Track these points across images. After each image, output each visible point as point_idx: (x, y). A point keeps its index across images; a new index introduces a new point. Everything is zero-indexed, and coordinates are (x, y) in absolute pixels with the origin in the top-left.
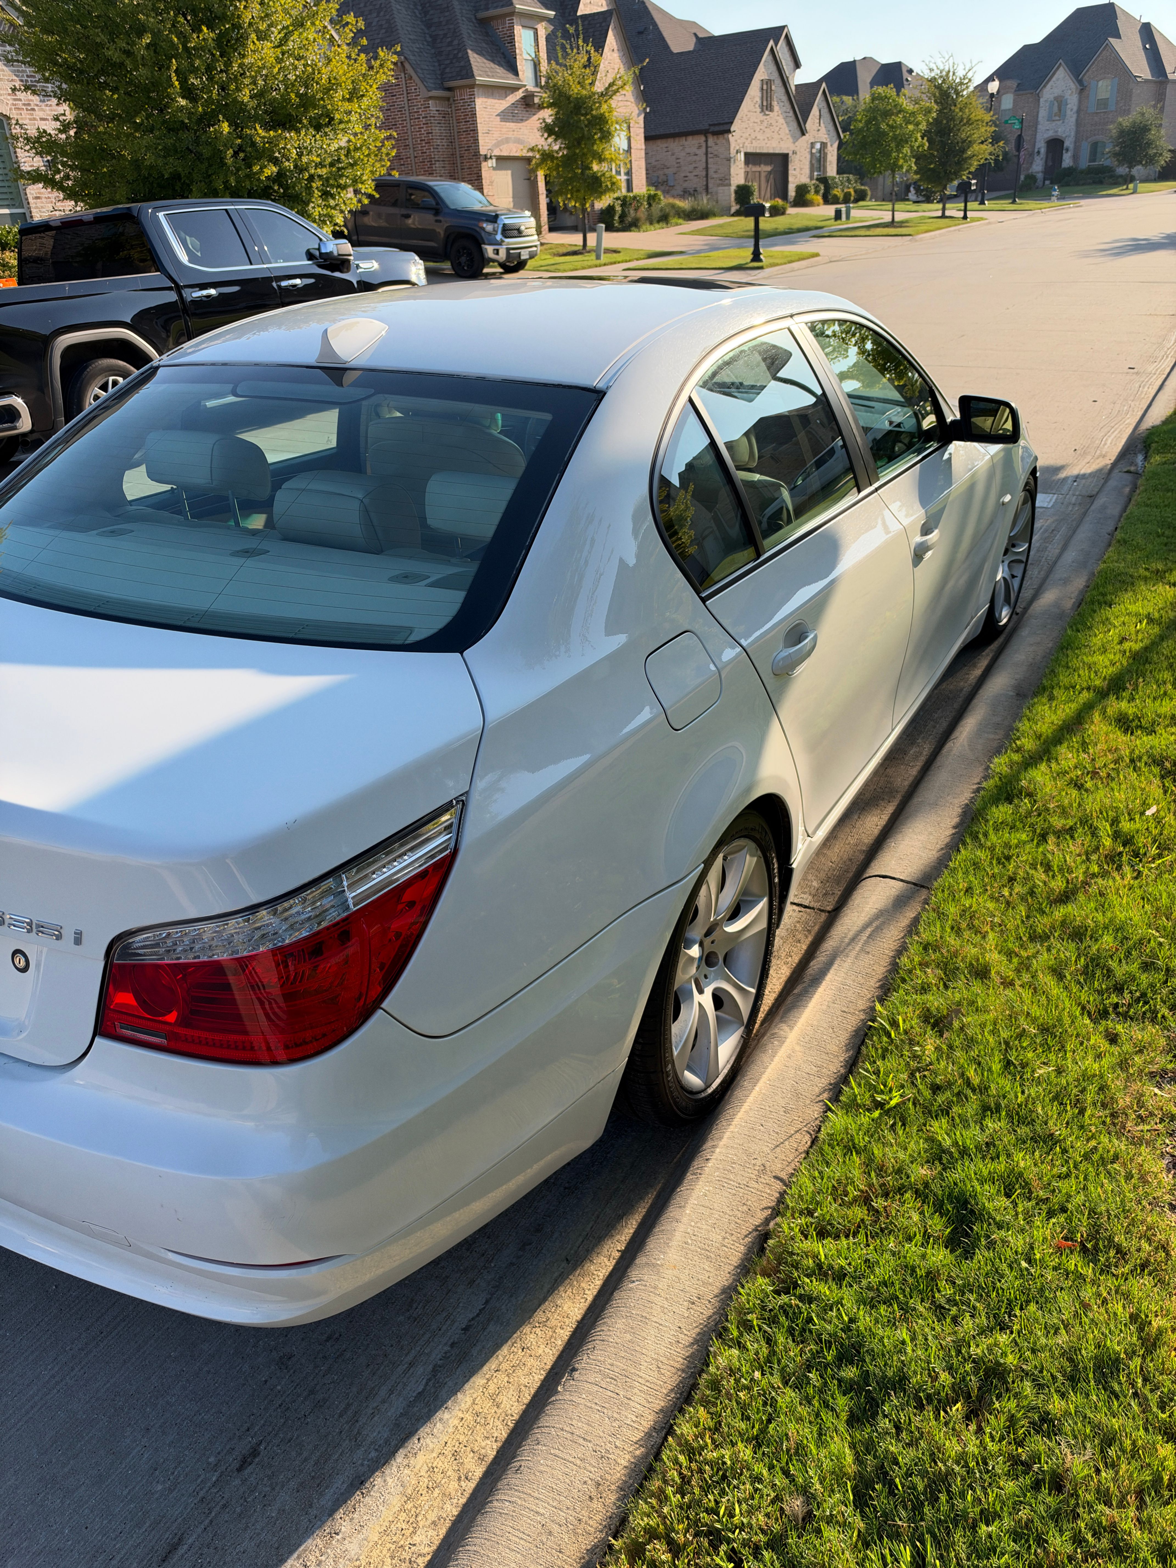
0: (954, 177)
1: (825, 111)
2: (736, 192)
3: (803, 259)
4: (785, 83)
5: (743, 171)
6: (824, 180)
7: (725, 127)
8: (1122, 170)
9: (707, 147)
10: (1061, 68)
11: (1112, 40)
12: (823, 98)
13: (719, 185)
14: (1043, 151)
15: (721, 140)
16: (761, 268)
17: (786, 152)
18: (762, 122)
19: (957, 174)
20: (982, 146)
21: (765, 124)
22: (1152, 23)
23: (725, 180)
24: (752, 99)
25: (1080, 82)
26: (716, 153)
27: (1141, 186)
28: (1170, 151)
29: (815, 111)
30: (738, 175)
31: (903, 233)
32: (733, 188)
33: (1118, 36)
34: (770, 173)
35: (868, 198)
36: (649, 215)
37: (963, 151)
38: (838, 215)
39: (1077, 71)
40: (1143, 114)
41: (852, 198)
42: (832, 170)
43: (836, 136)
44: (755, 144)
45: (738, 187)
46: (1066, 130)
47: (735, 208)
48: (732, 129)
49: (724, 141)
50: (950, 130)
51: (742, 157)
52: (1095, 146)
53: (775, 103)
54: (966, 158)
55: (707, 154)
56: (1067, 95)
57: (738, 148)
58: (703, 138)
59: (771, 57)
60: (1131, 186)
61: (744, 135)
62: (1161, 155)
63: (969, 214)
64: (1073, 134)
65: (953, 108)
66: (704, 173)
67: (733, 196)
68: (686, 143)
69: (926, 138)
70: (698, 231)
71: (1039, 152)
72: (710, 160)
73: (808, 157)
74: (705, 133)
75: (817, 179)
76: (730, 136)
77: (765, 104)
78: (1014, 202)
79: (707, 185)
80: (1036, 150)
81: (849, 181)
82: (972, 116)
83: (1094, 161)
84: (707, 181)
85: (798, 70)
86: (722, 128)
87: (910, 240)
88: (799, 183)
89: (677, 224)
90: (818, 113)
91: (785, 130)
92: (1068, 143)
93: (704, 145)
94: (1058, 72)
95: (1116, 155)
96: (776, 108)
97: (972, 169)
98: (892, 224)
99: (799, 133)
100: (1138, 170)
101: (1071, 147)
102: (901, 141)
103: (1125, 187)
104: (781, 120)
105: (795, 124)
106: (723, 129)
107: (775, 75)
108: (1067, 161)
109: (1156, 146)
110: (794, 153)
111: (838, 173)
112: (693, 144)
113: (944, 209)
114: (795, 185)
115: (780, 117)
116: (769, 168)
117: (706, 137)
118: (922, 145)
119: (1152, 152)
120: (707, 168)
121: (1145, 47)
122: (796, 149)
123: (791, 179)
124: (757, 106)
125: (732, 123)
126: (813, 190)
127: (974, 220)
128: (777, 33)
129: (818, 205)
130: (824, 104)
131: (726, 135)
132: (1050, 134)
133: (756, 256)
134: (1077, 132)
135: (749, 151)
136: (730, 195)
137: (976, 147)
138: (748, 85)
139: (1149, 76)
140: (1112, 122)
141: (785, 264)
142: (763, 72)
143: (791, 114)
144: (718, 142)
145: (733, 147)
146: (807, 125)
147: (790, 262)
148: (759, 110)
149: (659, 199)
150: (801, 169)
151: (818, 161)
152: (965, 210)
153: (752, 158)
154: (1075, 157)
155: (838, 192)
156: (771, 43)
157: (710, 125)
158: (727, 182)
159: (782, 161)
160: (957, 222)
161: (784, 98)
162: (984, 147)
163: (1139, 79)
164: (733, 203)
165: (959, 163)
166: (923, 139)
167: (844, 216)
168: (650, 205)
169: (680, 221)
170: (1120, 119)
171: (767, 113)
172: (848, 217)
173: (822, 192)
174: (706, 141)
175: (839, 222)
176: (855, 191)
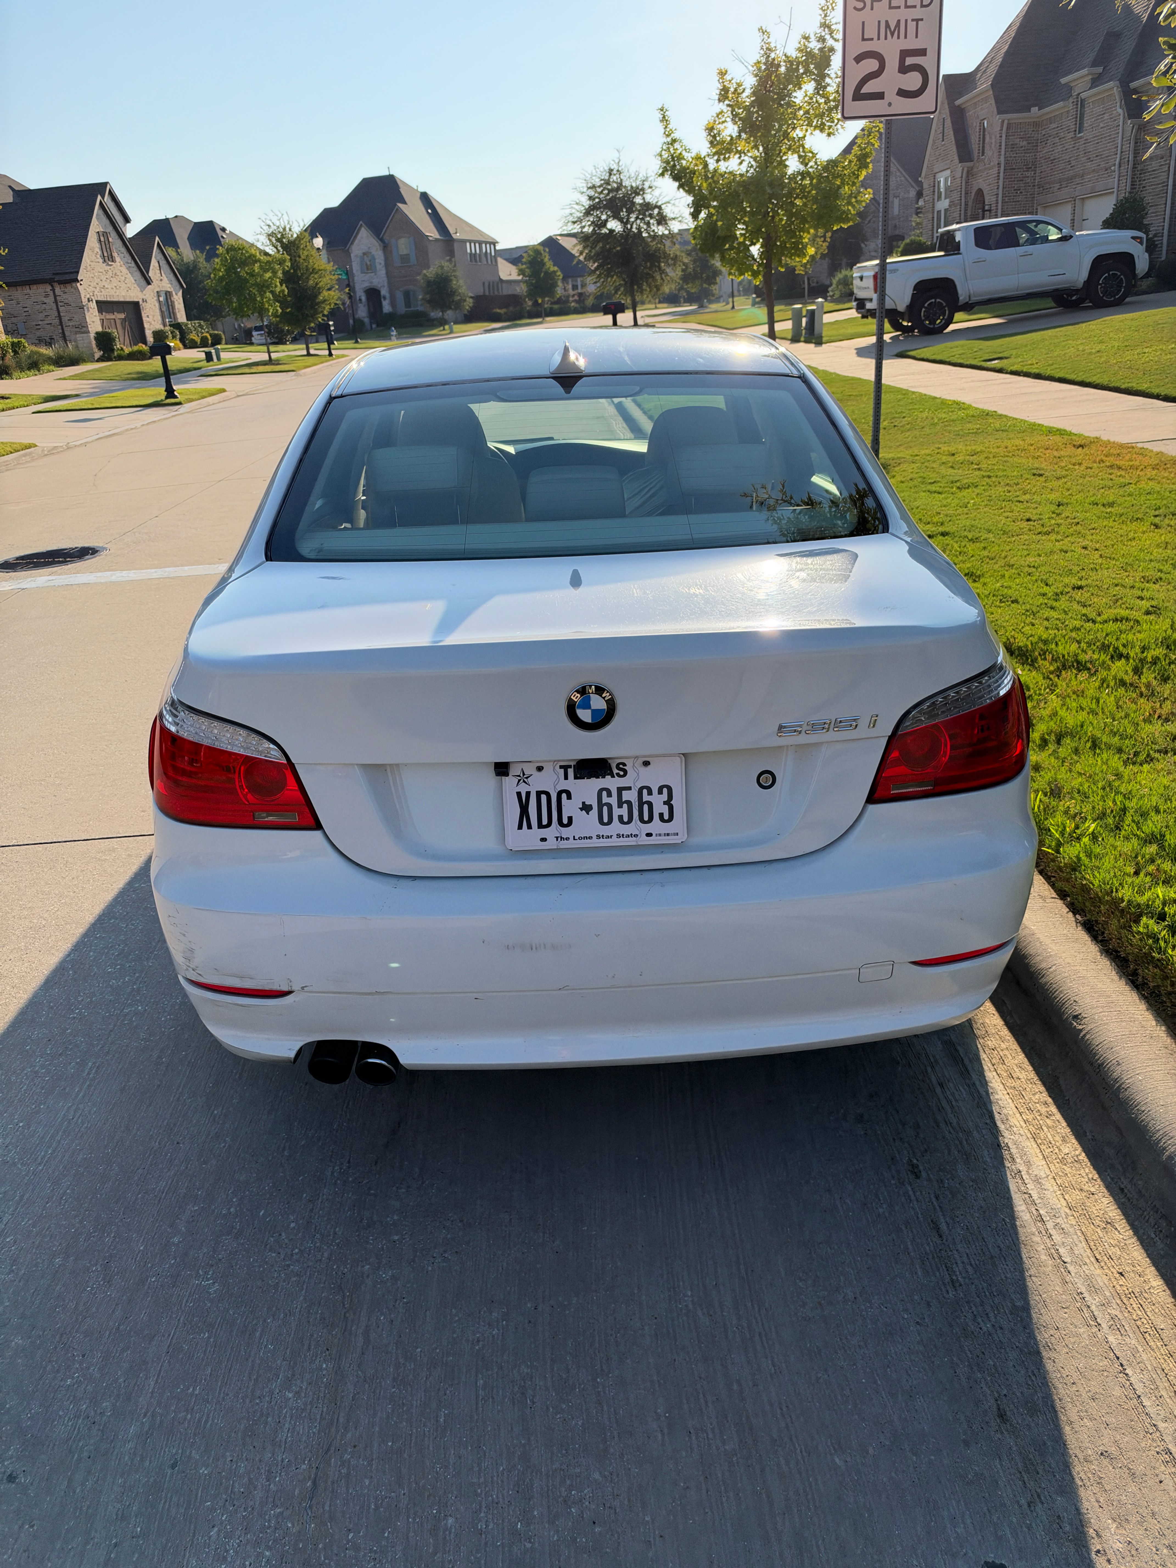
0: (311, 319)
1: (163, 263)
2: (96, 339)
3: (213, 395)
4: (121, 235)
5: (98, 318)
6: (177, 326)
7: (72, 276)
8: (436, 314)
9: (55, 296)
10: (363, 229)
11: (400, 205)
12: (158, 251)
13: (76, 333)
14: (364, 298)
15: (69, 288)
16: (179, 403)
17: (137, 300)
18: (107, 272)
19: (313, 317)
20: (330, 292)
21: (110, 273)
22: (428, 192)
23: (82, 328)
24: (92, 249)
25: (382, 240)
26: (66, 301)
27: (456, 327)
28: (471, 297)
29: (154, 263)
30: (94, 322)
31: (283, 370)
32: (92, 335)
33: (404, 202)
34: (124, 320)
35: (224, 341)
36: (17, 362)
37: (316, 296)
38: (209, 357)
39: (377, 230)
40: (442, 267)
41: (210, 342)
42: (182, 317)
43: (178, 287)
44: (104, 292)
45: (97, 333)
46: (379, 279)
47: (98, 354)
48: (79, 278)
49: (72, 290)
50: (299, 278)
51: (93, 305)
52: (407, 295)
53: (115, 254)
54: (319, 303)
55: (56, 302)
56: (374, 252)
57: (88, 296)
58: (48, 288)
59: (101, 212)
60: (447, 327)
61: (92, 284)
62: (465, 301)
63: (333, 352)
64: (386, 284)
65: (297, 259)
66: (57, 321)
67: (94, 342)
68: (31, 292)
69: (284, 285)
70: (75, 375)
71: (360, 300)
72: (61, 309)
73: (157, 305)
74: (50, 282)
75: (170, 325)
76: (78, 284)
77: (106, 254)
78: (357, 342)
79: (63, 332)
80: (358, 298)
81: (201, 326)
82: (316, 266)
83: (410, 307)
84: (63, 329)
85: (128, 225)
86: (67, 277)
87: (295, 375)
88: (154, 329)
89: (49, 371)
90: (157, 264)
91: (130, 279)
92: (384, 292)
93: (51, 293)
94: (361, 232)
95: (429, 302)
96: (118, 259)
97: (326, 313)
98: (270, 362)
99: (144, 283)
100: (449, 314)
101: (388, 295)
102: (264, 287)
103: (442, 328)
104: (124, 270)
105: (138, 274)
106: (70, 278)
107: (110, 229)
108: (387, 307)
109: (460, 293)
110: (144, 301)
111: (187, 320)
112: (39, 292)
113: (308, 349)
114: (151, 332)
115: (122, 267)
116: (122, 316)
117: (52, 286)
118: (283, 291)
119: (457, 298)
120: (60, 317)
121: (428, 212)
122: (144, 297)
123: (146, 325)
124: (98, 256)
125: (78, 272)
126: (170, 336)
127: (338, 357)
128: (101, 188)
129: (179, 350)
130: (161, 256)
131: (74, 284)
132: (367, 285)
133: (170, 393)
134: (389, 283)
135: (99, 299)
136: (90, 343)
137: (325, 293)
138: (85, 237)
139: (438, 236)
140: (419, 274)
141: (199, 399)
142: (97, 225)
143: (133, 264)
144: (66, 290)
145: (84, 295)
146: (150, 275)
147: (204, 397)
148: (101, 260)
149: (24, 347)
150: (154, 316)
151: (167, 307)
152: (329, 349)
153: (104, 306)
154: (393, 304)
155: (193, 336)
156: (99, 198)
157: (54, 274)
158: (84, 329)
159: (134, 309)
160: (324, 359)
161: (123, 250)
162: (332, 293)
163: (430, 238)
164: (96, 350)
165: (312, 307)
166: (281, 285)
167: (215, 357)
168: (15, 352)
169: (52, 367)
170: (425, 272)
171: (110, 263)
172: (219, 358)
173: (178, 337)
174: (53, 290)
175: (211, 363)
176: (211, 335)
